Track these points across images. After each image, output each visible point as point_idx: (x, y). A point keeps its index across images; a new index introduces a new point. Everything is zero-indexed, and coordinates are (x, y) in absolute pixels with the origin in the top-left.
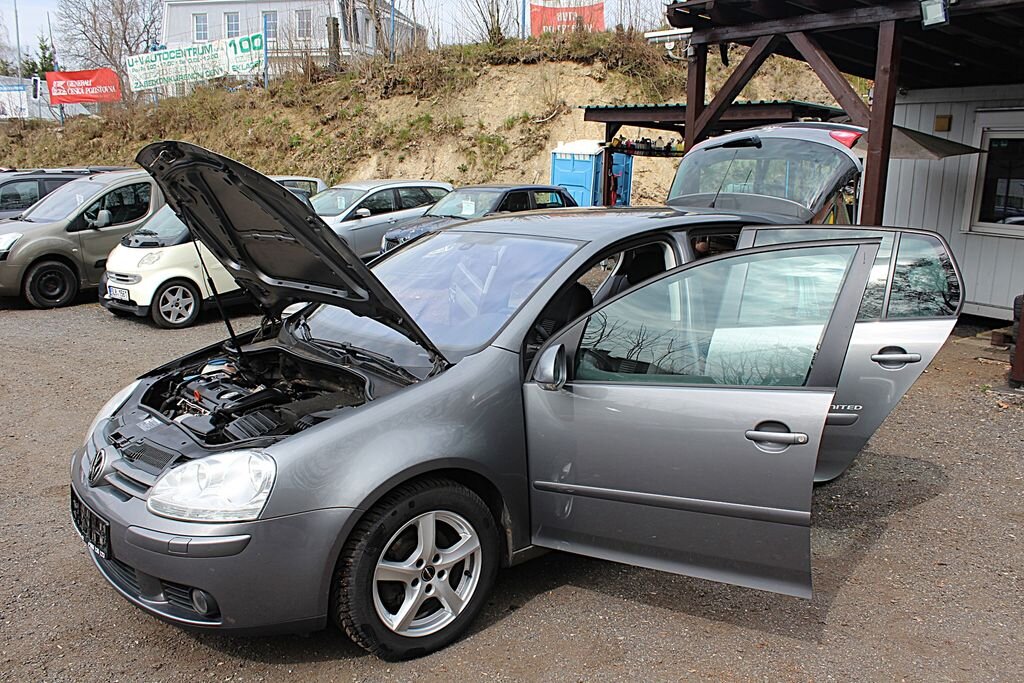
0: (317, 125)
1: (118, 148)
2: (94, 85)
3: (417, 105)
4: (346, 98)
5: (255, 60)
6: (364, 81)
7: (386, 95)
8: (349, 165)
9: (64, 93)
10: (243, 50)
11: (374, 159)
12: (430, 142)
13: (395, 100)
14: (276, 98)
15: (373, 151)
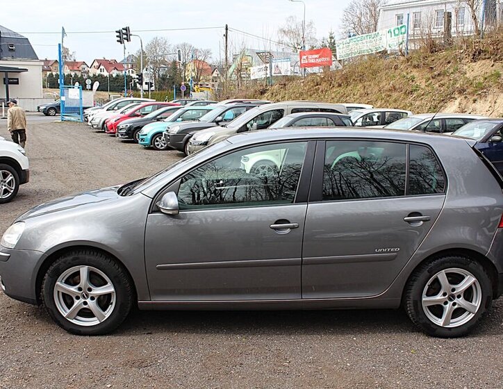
0: (429, 79)
1: (327, 90)
2: (320, 57)
3: (492, 66)
4: (449, 63)
5: (401, 41)
6: (462, 51)
7: (474, 60)
8: (442, 103)
9: (307, 62)
10: (395, 35)
11: (459, 100)
12: (496, 90)
13: (479, 63)
14: (409, 63)
15: (458, 95)
